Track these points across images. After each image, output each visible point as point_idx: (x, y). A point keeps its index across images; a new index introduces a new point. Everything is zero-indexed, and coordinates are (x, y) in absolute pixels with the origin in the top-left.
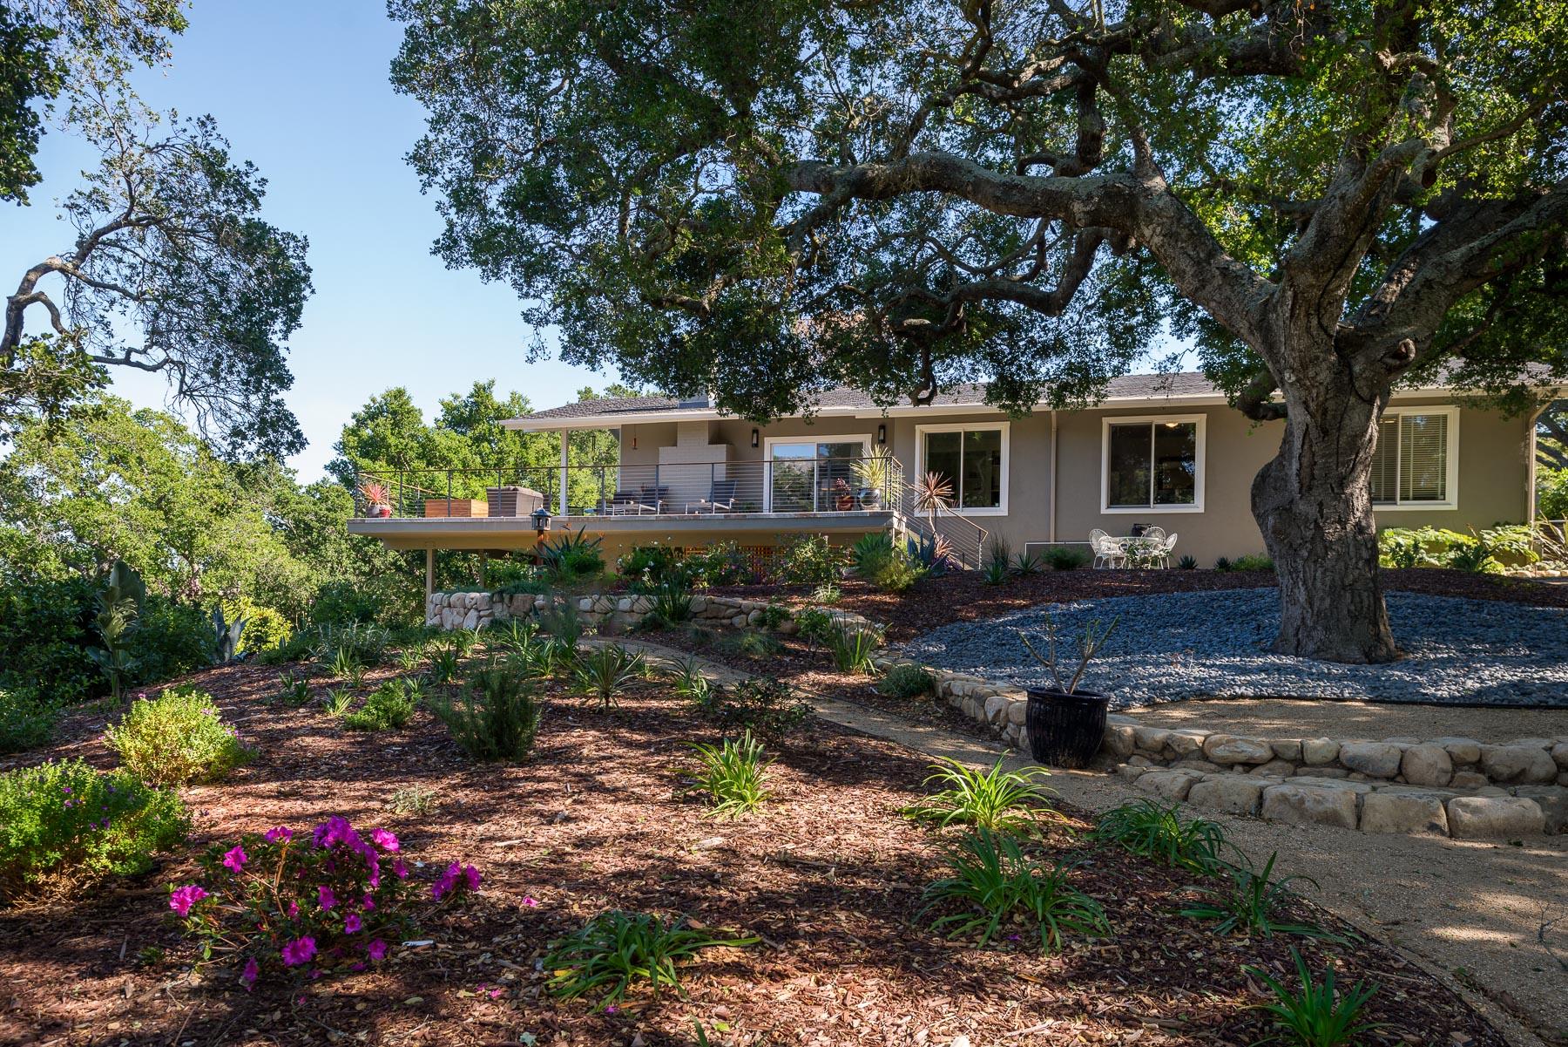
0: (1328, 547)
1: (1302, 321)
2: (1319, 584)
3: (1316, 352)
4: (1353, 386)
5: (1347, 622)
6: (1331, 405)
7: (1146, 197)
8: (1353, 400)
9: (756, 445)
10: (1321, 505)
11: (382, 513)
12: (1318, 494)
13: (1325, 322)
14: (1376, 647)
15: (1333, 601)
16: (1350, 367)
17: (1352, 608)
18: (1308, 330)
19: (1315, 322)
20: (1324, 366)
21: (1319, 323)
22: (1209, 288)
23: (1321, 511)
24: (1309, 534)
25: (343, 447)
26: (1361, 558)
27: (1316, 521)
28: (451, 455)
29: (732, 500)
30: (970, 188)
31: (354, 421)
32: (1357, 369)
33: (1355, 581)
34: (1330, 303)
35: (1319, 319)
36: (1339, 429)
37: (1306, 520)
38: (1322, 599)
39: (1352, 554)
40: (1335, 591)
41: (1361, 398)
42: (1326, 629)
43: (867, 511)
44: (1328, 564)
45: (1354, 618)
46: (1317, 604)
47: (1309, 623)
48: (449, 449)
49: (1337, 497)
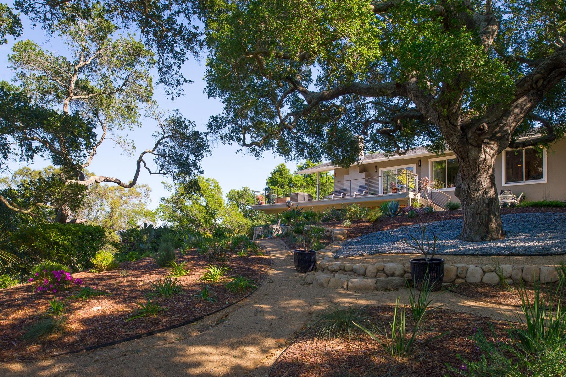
0: (472, 200)
1: (443, 123)
2: (469, 213)
3: (450, 132)
4: (468, 142)
5: (477, 227)
6: (461, 149)
7: (409, 85)
8: (470, 147)
9: (377, 171)
10: (468, 185)
11: (261, 203)
12: (467, 181)
13: (452, 121)
14: (486, 236)
15: (473, 219)
16: (466, 135)
17: (479, 222)
18: (446, 125)
19: (448, 122)
20: (455, 136)
21: (450, 122)
22: (430, 112)
23: (469, 187)
24: (466, 195)
25: (267, 183)
26: (485, 203)
27: (467, 191)
28: (297, 183)
29: (364, 191)
30: (358, 91)
31: (271, 175)
32: (469, 136)
33: (481, 212)
34: (451, 115)
35: (449, 121)
36: (468, 158)
37: (464, 191)
38: (470, 219)
39: (481, 202)
40: (473, 216)
41: (473, 146)
42: (470, 230)
43: (401, 192)
44: (472, 206)
45: (480, 225)
46: (468, 221)
47: (466, 228)
48: (296, 181)
49: (474, 181)
